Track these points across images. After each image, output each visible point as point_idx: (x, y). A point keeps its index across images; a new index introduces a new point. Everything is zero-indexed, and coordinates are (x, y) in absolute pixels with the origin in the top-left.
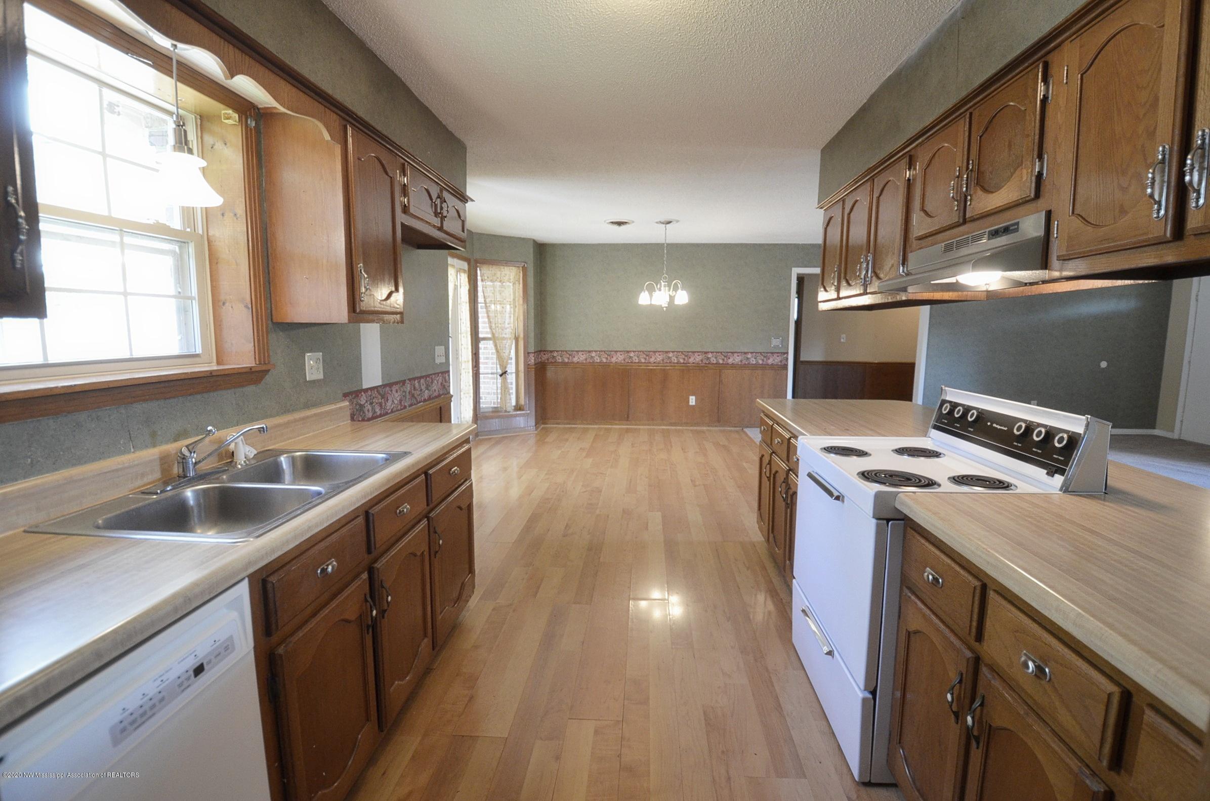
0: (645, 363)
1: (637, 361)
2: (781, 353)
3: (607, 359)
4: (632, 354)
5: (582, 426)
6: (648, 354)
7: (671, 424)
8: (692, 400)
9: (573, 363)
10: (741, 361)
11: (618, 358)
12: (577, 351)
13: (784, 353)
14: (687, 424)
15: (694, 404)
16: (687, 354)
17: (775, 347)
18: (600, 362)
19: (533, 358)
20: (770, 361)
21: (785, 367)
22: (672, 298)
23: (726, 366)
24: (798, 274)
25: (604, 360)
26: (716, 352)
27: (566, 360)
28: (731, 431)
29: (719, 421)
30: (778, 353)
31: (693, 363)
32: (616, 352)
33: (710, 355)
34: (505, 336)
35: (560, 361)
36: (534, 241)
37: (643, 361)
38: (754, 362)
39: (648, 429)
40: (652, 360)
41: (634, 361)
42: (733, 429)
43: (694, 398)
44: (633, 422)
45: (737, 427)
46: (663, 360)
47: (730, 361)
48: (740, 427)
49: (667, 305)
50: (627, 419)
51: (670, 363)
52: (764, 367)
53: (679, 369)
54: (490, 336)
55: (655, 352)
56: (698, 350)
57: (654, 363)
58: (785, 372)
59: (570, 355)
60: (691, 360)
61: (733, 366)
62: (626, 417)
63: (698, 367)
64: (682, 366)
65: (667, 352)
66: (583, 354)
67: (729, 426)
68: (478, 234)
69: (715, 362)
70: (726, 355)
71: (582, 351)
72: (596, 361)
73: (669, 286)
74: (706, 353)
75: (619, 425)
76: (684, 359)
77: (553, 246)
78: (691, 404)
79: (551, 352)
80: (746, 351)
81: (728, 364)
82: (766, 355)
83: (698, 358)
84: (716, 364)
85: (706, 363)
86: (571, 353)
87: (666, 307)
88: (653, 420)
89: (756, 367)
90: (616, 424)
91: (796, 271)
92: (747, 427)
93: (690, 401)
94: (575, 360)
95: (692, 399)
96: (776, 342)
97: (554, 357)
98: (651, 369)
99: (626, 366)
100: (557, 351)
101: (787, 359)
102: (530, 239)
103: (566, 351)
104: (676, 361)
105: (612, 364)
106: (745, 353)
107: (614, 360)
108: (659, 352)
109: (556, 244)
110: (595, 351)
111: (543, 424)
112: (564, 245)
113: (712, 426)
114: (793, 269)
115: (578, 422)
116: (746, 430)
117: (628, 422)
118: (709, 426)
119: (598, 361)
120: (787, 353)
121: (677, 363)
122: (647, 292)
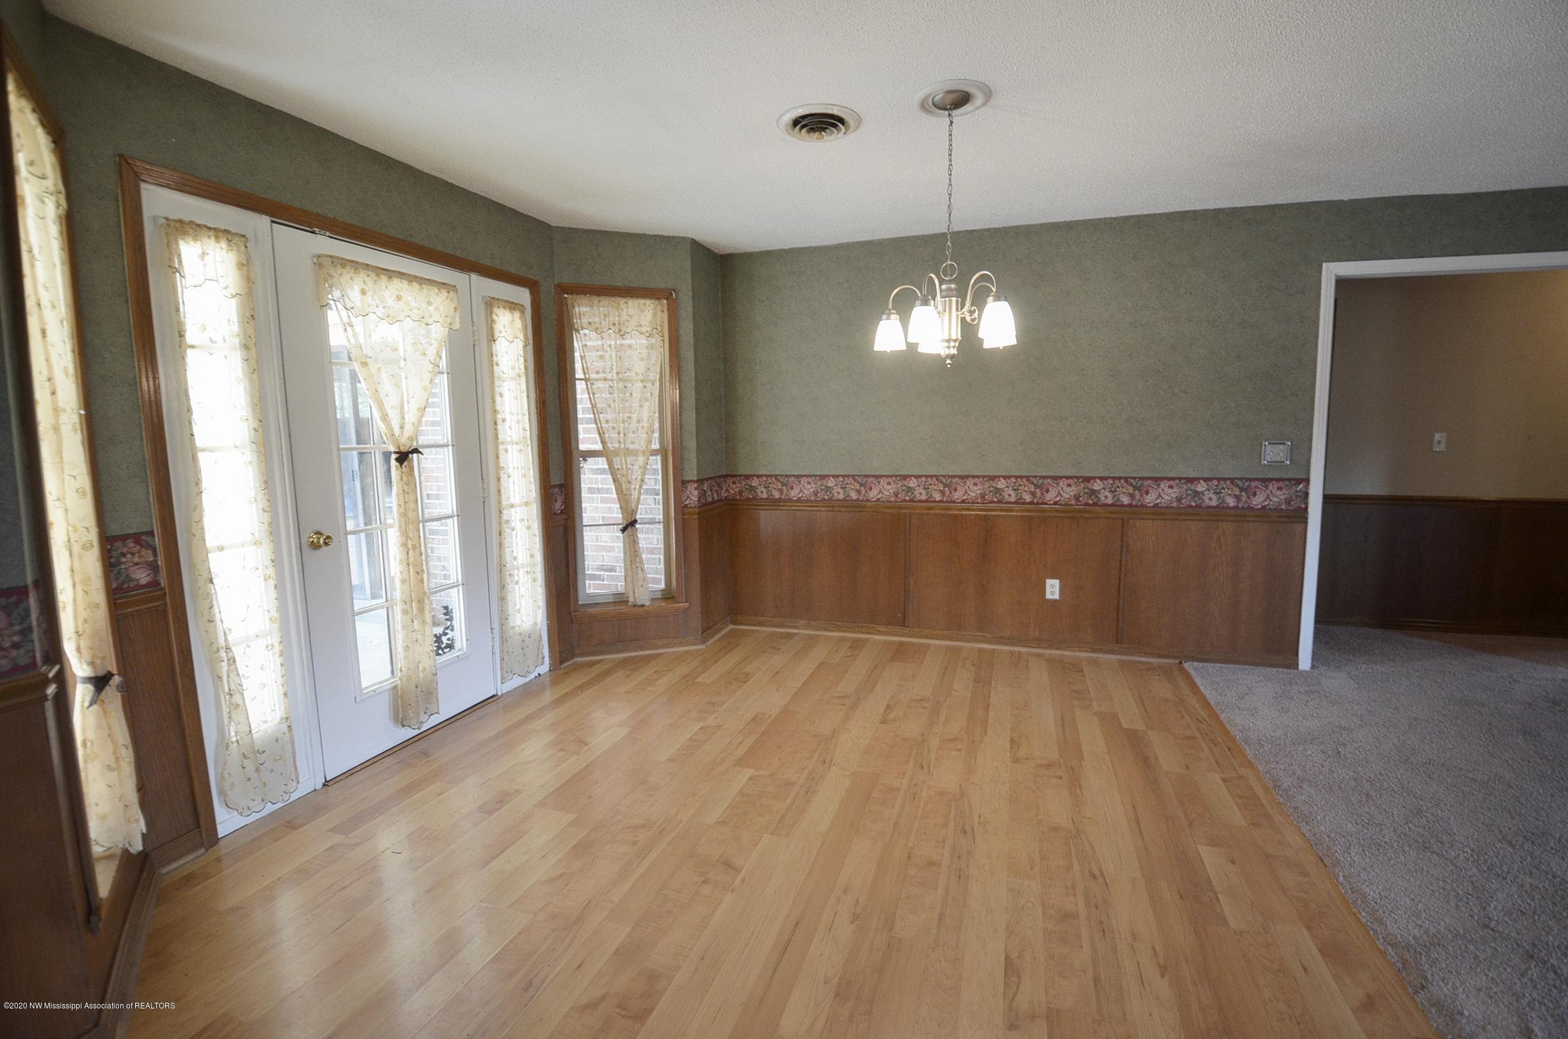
0: (941, 501)
1: (924, 497)
2: (1289, 480)
3: (859, 492)
4: (913, 483)
5: (808, 632)
6: (948, 481)
7: (1001, 640)
8: (1053, 589)
9: (790, 500)
10: (1179, 500)
11: (882, 492)
12: (798, 477)
13: (1299, 481)
14: (1038, 642)
15: (1057, 596)
16: (1041, 483)
17: (1273, 465)
18: (844, 500)
19: (696, 493)
20: (1258, 501)
21: (1301, 516)
22: (969, 330)
23: (1138, 510)
24: (1337, 276)
25: (854, 496)
26: (1114, 478)
27: (777, 495)
28: (1150, 668)
29: (1117, 641)
30: (1278, 480)
31: (1056, 503)
32: (877, 477)
33: (1097, 485)
34: (631, 447)
35: (765, 496)
36: (694, 243)
37: (937, 497)
38: (1214, 503)
39: (948, 647)
40: (958, 495)
41: (918, 497)
42: (1155, 661)
43: (1056, 582)
44: (917, 630)
45: (1167, 657)
46: (983, 496)
47: (1150, 499)
48: (1176, 658)
49: (954, 351)
50: (903, 623)
51: (999, 502)
52: (1242, 515)
53: (1022, 517)
54: (598, 447)
55: (963, 478)
56: (1069, 474)
57: (963, 501)
58: (1298, 527)
59: (783, 484)
60: (1050, 496)
61: (1158, 512)
62: (901, 618)
63: (1069, 512)
64: (1029, 511)
65: (992, 478)
66: (809, 483)
67: (1147, 654)
68: (563, 229)
69: (1110, 501)
70: (1140, 484)
71: (807, 476)
72: (836, 496)
73: (961, 294)
74: (1088, 479)
75: (886, 634)
76: (1033, 494)
77: (748, 258)
78: (1049, 596)
79: (748, 477)
80: (1193, 475)
81: (1143, 506)
82: (1246, 485)
83: (1067, 492)
84: (1113, 505)
85: (1087, 504)
86: (785, 480)
87: (952, 357)
88: (959, 628)
89: (1219, 513)
90: (879, 633)
91: (1332, 271)
92: (1193, 659)
93: (1048, 589)
94: (794, 494)
95: (1052, 586)
96: (1274, 453)
97: (752, 488)
98: (957, 516)
99: (900, 508)
100: (758, 476)
101: (1306, 495)
102: (684, 239)
103: (776, 476)
104: (1013, 499)
105: (869, 504)
106: (1191, 480)
107: (873, 494)
108: (974, 477)
109: (752, 253)
110: (834, 477)
111: (733, 623)
112: (768, 254)
113: (1101, 651)
114: (1324, 264)
115: (802, 622)
116: (1188, 666)
117: (906, 630)
118: (1094, 650)
119: (841, 497)
120: (1307, 481)
121: (1016, 503)
122: (895, 318)
